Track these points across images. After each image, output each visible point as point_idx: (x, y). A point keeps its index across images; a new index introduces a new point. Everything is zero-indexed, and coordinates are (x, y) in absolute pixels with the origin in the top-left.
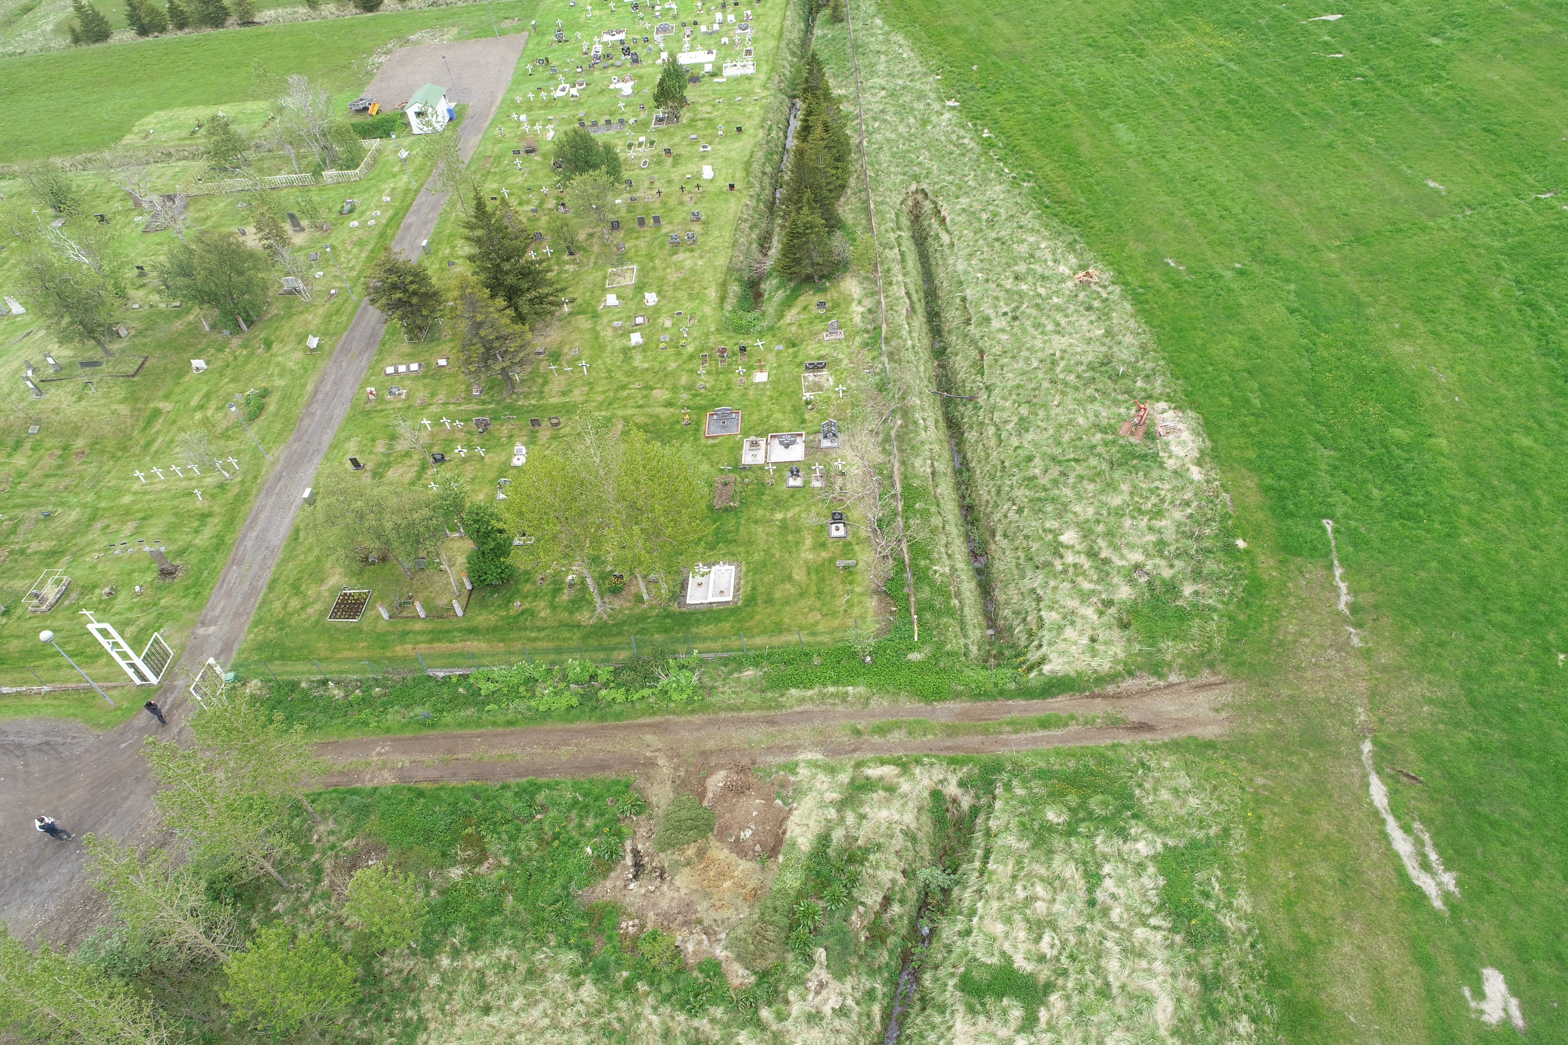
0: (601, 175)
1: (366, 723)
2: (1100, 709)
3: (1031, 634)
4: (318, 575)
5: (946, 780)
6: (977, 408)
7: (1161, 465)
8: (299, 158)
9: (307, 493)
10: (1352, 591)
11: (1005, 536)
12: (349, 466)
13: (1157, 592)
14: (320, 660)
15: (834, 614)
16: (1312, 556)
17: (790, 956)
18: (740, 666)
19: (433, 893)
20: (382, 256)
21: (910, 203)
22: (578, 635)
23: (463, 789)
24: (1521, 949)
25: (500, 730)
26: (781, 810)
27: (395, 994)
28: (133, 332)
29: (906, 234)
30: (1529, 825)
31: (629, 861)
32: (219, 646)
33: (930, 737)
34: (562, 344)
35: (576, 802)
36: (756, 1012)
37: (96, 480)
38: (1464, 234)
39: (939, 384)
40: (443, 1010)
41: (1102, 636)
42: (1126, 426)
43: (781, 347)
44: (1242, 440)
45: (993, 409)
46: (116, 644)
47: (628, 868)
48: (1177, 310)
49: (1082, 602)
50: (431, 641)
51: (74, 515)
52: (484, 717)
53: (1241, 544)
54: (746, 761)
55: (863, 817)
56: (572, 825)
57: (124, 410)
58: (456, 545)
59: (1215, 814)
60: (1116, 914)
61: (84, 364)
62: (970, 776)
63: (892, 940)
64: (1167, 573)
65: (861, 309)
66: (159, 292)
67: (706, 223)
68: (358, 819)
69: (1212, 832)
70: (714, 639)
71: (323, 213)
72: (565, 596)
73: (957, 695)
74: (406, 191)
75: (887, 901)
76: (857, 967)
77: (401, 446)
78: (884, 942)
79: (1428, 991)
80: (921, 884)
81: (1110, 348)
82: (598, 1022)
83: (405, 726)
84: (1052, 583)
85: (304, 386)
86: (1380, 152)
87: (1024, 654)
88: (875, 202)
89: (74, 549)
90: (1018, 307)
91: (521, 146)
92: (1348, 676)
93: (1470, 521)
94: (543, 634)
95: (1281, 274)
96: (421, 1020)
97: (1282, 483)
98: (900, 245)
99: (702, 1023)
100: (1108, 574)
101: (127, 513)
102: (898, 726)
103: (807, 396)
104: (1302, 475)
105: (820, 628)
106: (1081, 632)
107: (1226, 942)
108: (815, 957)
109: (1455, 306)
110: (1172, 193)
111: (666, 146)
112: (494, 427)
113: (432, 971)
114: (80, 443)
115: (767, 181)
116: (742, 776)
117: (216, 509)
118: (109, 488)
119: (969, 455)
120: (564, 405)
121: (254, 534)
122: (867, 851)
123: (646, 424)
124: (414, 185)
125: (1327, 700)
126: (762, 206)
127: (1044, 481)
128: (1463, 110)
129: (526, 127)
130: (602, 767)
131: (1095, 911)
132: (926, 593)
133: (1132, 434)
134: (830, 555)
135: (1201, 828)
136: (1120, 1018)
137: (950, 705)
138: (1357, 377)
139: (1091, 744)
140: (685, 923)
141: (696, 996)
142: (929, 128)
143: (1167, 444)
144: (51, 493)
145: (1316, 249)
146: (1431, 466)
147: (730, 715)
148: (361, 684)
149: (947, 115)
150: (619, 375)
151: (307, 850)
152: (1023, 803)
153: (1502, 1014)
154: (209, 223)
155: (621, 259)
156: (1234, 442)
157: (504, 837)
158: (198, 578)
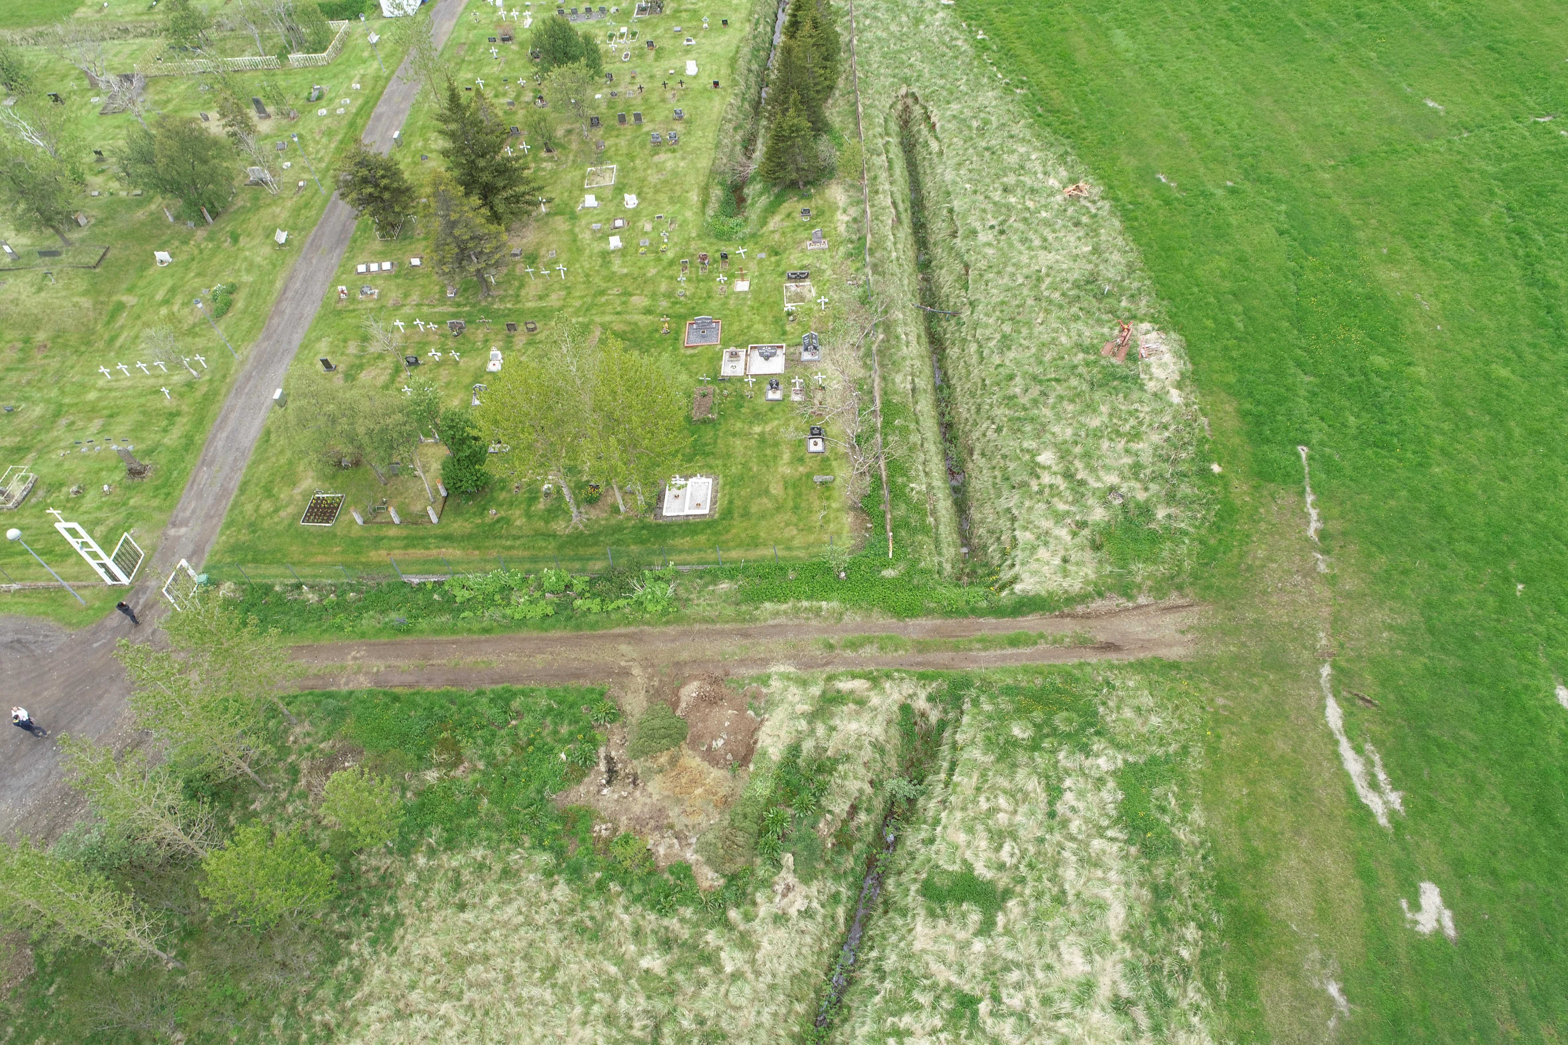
0: (580, 67)
1: (341, 628)
2: (1068, 628)
3: (1004, 553)
4: (290, 478)
5: (915, 694)
6: (959, 324)
7: (1141, 387)
8: (264, 38)
9: (277, 394)
10: (1322, 518)
11: (983, 455)
12: (320, 367)
13: (1130, 515)
14: (294, 564)
15: (810, 530)
16: (1284, 482)
17: (758, 861)
18: (715, 579)
19: (409, 795)
20: (352, 147)
21: (899, 107)
22: (553, 544)
23: (438, 695)
24: (1458, 865)
25: (475, 637)
26: (753, 720)
27: (372, 890)
28: (93, 221)
29: (894, 140)
30: (1476, 748)
31: (602, 767)
32: (191, 547)
33: (901, 652)
34: (539, 245)
35: (550, 709)
36: (724, 912)
37: (60, 375)
38: (1459, 157)
39: (923, 297)
40: (419, 907)
41: (1074, 557)
42: (1108, 347)
43: (763, 255)
44: (1223, 364)
45: (976, 326)
46: (85, 544)
47: (602, 774)
48: (1166, 228)
49: (1057, 522)
50: (406, 547)
51: (38, 411)
52: (460, 624)
53: (1216, 468)
54: (719, 673)
55: (833, 729)
56: (546, 731)
57: (86, 302)
58: (431, 451)
59: (1176, 732)
60: (1075, 826)
61: (43, 254)
62: (938, 691)
63: (857, 847)
64: (1141, 496)
65: (846, 218)
66: (119, 179)
67: (689, 122)
68: (334, 722)
69: (1171, 749)
70: (689, 552)
71: (290, 99)
72: (541, 505)
73: (929, 613)
74: (377, 78)
75: (854, 810)
76: (823, 872)
77: (374, 348)
78: (850, 848)
79: (1367, 902)
80: (888, 795)
81: (1097, 265)
82: (571, 919)
83: (380, 631)
84: (1027, 503)
85: (272, 283)
86: (1381, 68)
87: (997, 573)
88: (864, 105)
89: (39, 446)
90: (1005, 221)
91: (497, 33)
92: (1313, 602)
93: (1443, 452)
94: (518, 542)
95: (1273, 193)
96: (398, 915)
97: (1260, 408)
98: (887, 152)
99: (672, 922)
100: (1083, 495)
101: (93, 410)
102: (870, 641)
103: (789, 306)
104: (1281, 400)
105: (796, 543)
106: (1054, 553)
107: (1179, 854)
108: (783, 862)
109: (1444, 232)
110: (1167, 105)
111: (649, 38)
112: (469, 330)
113: (408, 869)
114: (41, 336)
115: (752, 79)
116: (715, 687)
117: (185, 408)
118: (73, 383)
119: (950, 372)
120: (541, 310)
121: (224, 435)
122: (836, 761)
123: (624, 332)
124: (385, 72)
125: (1290, 625)
126: (746, 105)
127: (1024, 400)
128: (1469, 25)
129: (502, 13)
130: (577, 675)
131: (1054, 823)
132: (902, 510)
133: (1114, 355)
134: (808, 470)
135: (1161, 745)
136: (1073, 924)
137: (923, 621)
138: (1342, 302)
139: (1059, 662)
140: (657, 828)
141: (666, 897)
142: (922, 27)
143: (1148, 366)
144: (13, 388)
145: (1309, 169)
146: (1409, 395)
147: (704, 627)
148: (335, 588)
149: (941, 14)
150: (597, 280)
151: (283, 751)
152: (990, 718)
153: (1435, 924)
154: (170, 107)
155: (601, 158)
156: (1216, 365)
157: (480, 741)
158: (168, 480)
